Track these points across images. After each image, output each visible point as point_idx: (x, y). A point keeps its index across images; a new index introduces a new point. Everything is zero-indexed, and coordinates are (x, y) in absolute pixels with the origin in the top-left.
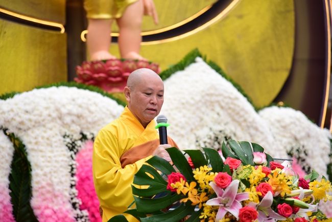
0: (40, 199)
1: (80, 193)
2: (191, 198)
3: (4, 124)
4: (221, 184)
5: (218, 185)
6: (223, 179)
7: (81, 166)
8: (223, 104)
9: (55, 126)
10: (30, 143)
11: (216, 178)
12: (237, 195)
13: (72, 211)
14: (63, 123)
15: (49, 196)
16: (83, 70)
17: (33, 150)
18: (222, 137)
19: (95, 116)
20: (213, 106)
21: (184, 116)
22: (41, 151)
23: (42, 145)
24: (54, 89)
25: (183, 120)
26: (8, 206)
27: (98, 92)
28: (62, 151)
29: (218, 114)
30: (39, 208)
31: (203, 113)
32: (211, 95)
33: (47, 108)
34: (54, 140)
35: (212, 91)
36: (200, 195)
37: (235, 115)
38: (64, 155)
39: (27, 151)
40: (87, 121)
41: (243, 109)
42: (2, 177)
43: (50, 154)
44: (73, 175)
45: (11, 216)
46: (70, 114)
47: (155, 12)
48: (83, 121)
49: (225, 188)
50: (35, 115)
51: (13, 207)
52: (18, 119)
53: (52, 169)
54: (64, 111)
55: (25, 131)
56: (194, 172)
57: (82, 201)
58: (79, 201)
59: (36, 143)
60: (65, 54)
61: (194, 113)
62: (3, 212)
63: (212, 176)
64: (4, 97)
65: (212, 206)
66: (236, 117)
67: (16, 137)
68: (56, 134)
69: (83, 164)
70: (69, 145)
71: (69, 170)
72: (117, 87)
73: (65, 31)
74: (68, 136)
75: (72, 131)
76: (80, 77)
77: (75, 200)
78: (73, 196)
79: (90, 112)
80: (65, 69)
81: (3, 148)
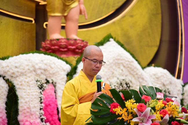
0: (23, 116)
1: (45, 113)
2: (123, 117)
3: (3, 74)
4: (141, 110)
5: (139, 110)
6: (142, 107)
7: (46, 98)
8: (125, 65)
9: (32, 75)
10: (18, 84)
11: (138, 106)
12: (149, 116)
13: (41, 123)
14: (36, 74)
15: (28, 114)
16: (46, 44)
17: (19, 88)
18: (124, 83)
19: (54, 70)
20: (119, 66)
22: (24, 89)
23: (24, 86)
24: (31, 54)
26: (5, 120)
27: (55, 57)
28: (36, 89)
29: (122, 70)
30: (22, 121)
31: (114, 69)
32: (118, 59)
33: (27, 65)
34: (31, 83)
35: (119, 58)
36: (128, 116)
37: (131, 71)
38: (37, 92)
39: (16, 89)
40: (49, 73)
41: (135, 68)
42: (2, 103)
43: (29, 91)
44: (41, 103)
46: (40, 69)
47: (86, 13)
48: (47, 73)
49: (143, 112)
50: (20, 69)
51: (8, 120)
52: (11, 71)
53: (30, 99)
54: (37, 67)
55: (15, 78)
56: (126, 103)
57: (46, 117)
58: (45, 118)
59: (21, 85)
60: (34, 35)
61: (109, 69)
62: (2, 123)
63: (135, 105)
64: (3, 59)
65: (135, 122)
66: (132, 72)
67: (10, 81)
68: (32, 80)
69: (47, 97)
70: (39, 86)
71: (40, 100)
72: (65, 54)
73: (35, 22)
74: (39, 81)
75: (41, 78)
76: (44, 48)
77: (43, 117)
78: (41, 115)
79: (51, 68)
80: (35, 43)
81: (2, 87)
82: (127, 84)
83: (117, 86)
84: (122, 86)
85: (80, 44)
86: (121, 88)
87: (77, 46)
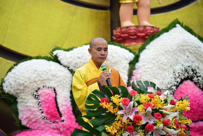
2: (110, 110)
3: (68, 65)
5: (123, 104)
6: (125, 101)
8: (191, 51)
12: (133, 109)
16: (116, 32)
18: (189, 70)
19: (116, 59)
20: (185, 52)
21: (166, 58)
25: (165, 61)
26: (70, 107)
27: (119, 46)
29: (188, 56)
32: (184, 46)
35: (184, 44)
40: (111, 62)
42: (66, 92)
45: (71, 112)
49: (127, 105)
50: (83, 60)
51: (73, 108)
52: (74, 62)
56: (111, 98)
60: (109, 23)
61: (172, 57)
62: (67, 110)
63: (121, 99)
64: (68, 50)
66: (199, 58)
72: (134, 41)
73: (110, 10)
76: (115, 36)
79: (113, 57)
80: (110, 31)
81: (67, 77)
82: (193, 70)
83: (182, 73)
84: (188, 73)
85: (149, 31)
86: (186, 75)
87: (146, 32)
